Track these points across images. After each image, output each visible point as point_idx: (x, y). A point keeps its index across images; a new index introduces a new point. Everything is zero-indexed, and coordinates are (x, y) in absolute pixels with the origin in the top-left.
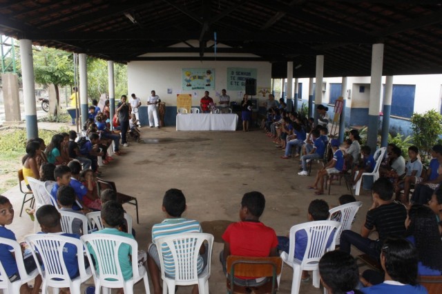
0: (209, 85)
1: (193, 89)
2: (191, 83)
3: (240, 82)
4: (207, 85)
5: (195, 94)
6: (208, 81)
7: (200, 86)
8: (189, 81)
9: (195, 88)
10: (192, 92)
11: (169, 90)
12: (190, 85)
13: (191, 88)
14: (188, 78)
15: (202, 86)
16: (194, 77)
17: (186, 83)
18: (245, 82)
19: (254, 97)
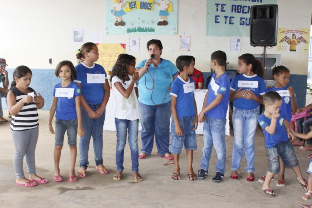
0: (165, 23)
1: (129, 31)
2: (124, 18)
3: (237, 16)
4: (160, 24)
5: (135, 42)
6: (164, 13)
7: (143, 26)
8: (122, 13)
9: (135, 30)
10: (127, 38)
11: (75, 33)
12: (122, 24)
13: (124, 28)
14: (119, 7)
15: (149, 26)
16: (132, 5)
17: (115, 19)
18: (248, 16)
19: (271, 51)
